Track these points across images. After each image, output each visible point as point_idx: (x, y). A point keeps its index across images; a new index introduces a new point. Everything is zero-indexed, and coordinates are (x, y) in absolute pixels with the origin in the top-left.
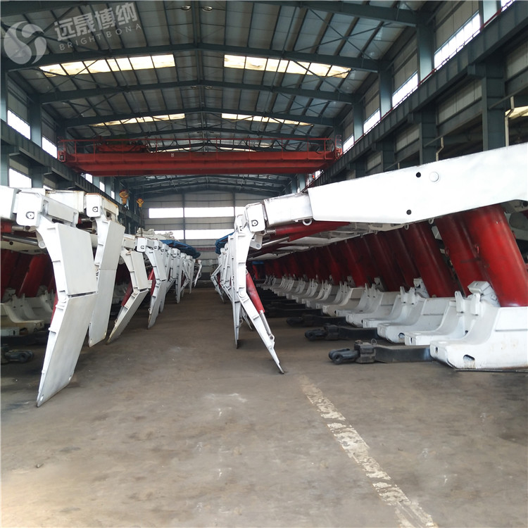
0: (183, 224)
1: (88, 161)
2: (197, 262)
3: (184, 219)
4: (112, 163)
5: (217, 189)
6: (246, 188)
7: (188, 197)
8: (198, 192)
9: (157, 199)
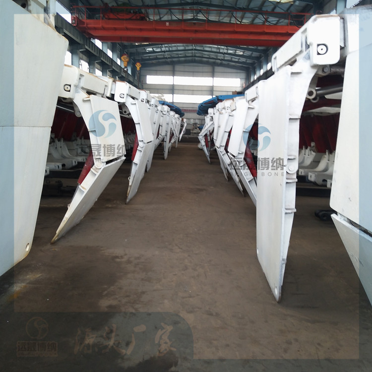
0: (172, 89)
1: (95, 26)
2: (182, 120)
3: (173, 85)
4: (115, 29)
5: (201, 62)
6: (224, 62)
7: (178, 67)
8: (185, 64)
9: (154, 68)
